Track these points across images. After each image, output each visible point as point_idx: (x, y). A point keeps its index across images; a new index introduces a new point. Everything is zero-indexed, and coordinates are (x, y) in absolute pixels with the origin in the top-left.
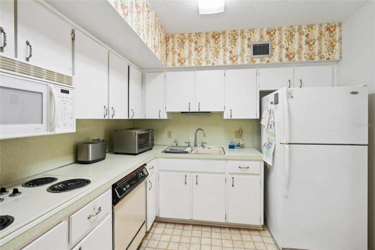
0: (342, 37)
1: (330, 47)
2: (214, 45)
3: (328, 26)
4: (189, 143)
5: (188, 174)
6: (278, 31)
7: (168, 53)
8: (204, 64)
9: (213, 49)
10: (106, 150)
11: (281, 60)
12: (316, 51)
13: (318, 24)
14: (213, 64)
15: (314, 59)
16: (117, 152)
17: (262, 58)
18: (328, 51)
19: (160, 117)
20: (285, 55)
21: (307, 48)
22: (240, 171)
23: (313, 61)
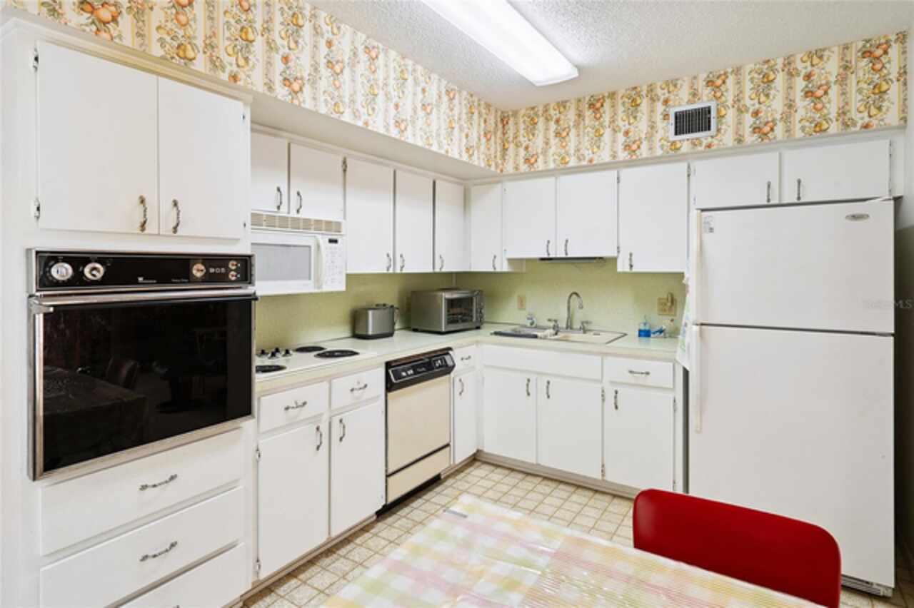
0: (907, 67)
1: (872, 96)
2: (593, 122)
3: (868, 45)
4: (556, 321)
5: (533, 378)
6: (733, 75)
7: (507, 146)
8: (573, 162)
9: (590, 130)
10: (394, 324)
11: (740, 140)
12: (832, 110)
13: (839, 46)
14: (591, 161)
15: (825, 130)
16: (416, 327)
17: (695, 141)
18: (867, 107)
19: (495, 269)
20: (750, 127)
21: (809, 107)
22: (630, 379)
23: (823, 134)
